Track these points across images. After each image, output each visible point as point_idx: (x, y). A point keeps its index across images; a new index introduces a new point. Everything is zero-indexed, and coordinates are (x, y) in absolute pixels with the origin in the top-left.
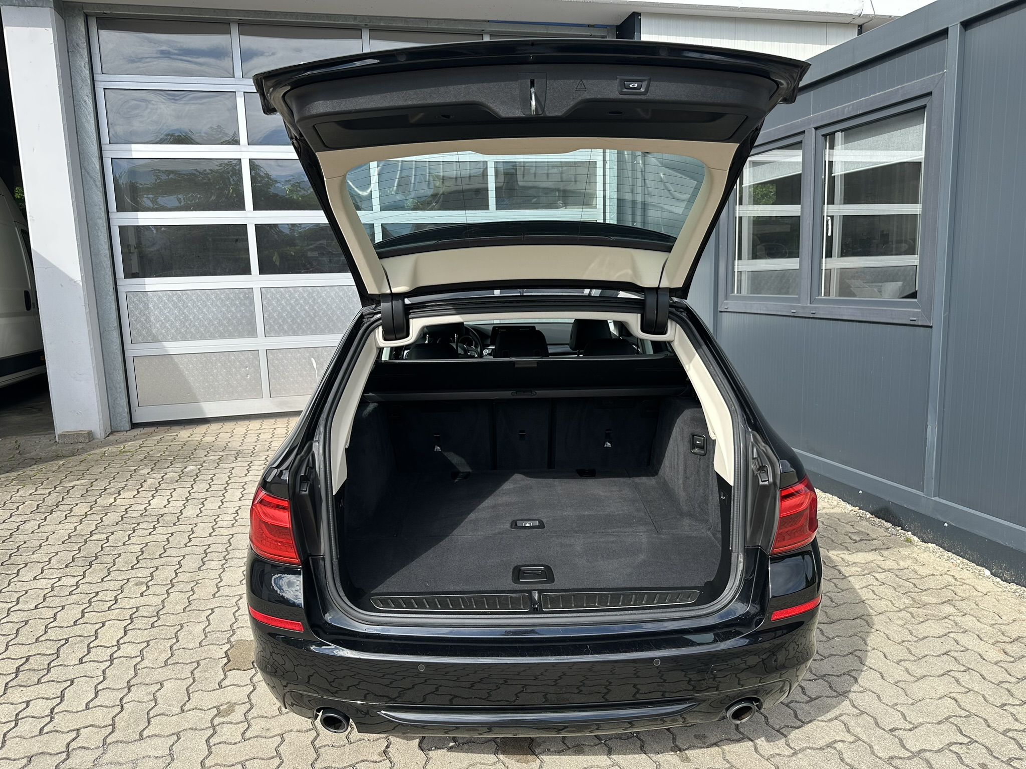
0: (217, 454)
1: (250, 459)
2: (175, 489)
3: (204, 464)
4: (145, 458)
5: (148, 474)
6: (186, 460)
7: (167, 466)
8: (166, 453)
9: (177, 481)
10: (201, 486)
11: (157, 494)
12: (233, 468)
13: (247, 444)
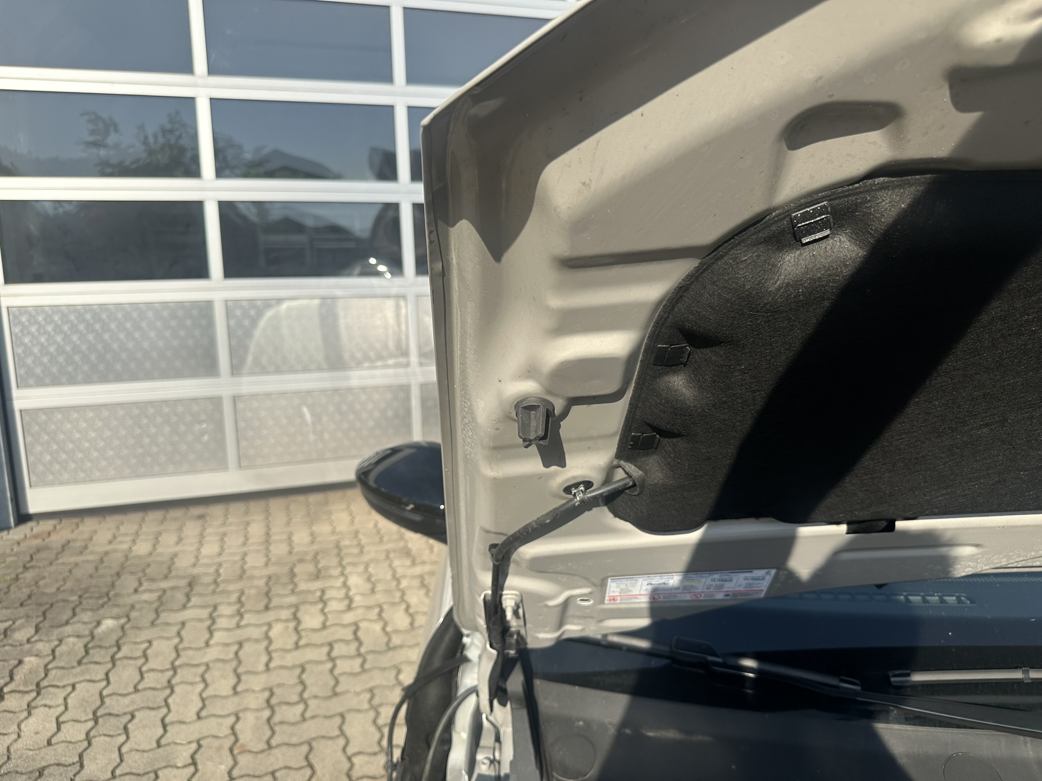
0: (154, 586)
1: (211, 600)
2: (74, 687)
3: (134, 614)
4: (30, 597)
5: (28, 641)
6: (101, 602)
7: (65, 617)
8: (69, 585)
9: (80, 663)
10: (125, 675)
11: (40, 701)
12: (183, 624)
13: (206, 561)
